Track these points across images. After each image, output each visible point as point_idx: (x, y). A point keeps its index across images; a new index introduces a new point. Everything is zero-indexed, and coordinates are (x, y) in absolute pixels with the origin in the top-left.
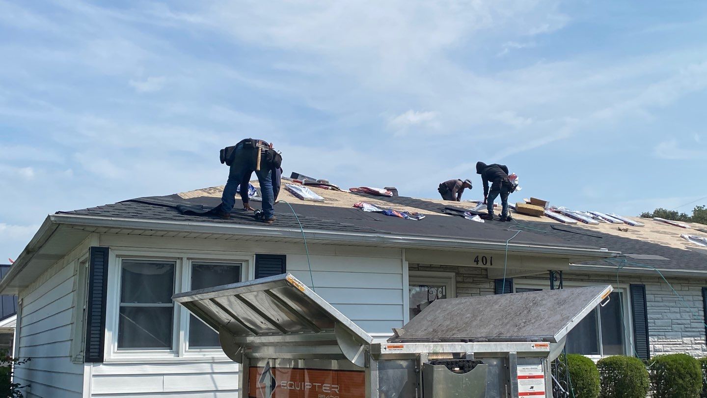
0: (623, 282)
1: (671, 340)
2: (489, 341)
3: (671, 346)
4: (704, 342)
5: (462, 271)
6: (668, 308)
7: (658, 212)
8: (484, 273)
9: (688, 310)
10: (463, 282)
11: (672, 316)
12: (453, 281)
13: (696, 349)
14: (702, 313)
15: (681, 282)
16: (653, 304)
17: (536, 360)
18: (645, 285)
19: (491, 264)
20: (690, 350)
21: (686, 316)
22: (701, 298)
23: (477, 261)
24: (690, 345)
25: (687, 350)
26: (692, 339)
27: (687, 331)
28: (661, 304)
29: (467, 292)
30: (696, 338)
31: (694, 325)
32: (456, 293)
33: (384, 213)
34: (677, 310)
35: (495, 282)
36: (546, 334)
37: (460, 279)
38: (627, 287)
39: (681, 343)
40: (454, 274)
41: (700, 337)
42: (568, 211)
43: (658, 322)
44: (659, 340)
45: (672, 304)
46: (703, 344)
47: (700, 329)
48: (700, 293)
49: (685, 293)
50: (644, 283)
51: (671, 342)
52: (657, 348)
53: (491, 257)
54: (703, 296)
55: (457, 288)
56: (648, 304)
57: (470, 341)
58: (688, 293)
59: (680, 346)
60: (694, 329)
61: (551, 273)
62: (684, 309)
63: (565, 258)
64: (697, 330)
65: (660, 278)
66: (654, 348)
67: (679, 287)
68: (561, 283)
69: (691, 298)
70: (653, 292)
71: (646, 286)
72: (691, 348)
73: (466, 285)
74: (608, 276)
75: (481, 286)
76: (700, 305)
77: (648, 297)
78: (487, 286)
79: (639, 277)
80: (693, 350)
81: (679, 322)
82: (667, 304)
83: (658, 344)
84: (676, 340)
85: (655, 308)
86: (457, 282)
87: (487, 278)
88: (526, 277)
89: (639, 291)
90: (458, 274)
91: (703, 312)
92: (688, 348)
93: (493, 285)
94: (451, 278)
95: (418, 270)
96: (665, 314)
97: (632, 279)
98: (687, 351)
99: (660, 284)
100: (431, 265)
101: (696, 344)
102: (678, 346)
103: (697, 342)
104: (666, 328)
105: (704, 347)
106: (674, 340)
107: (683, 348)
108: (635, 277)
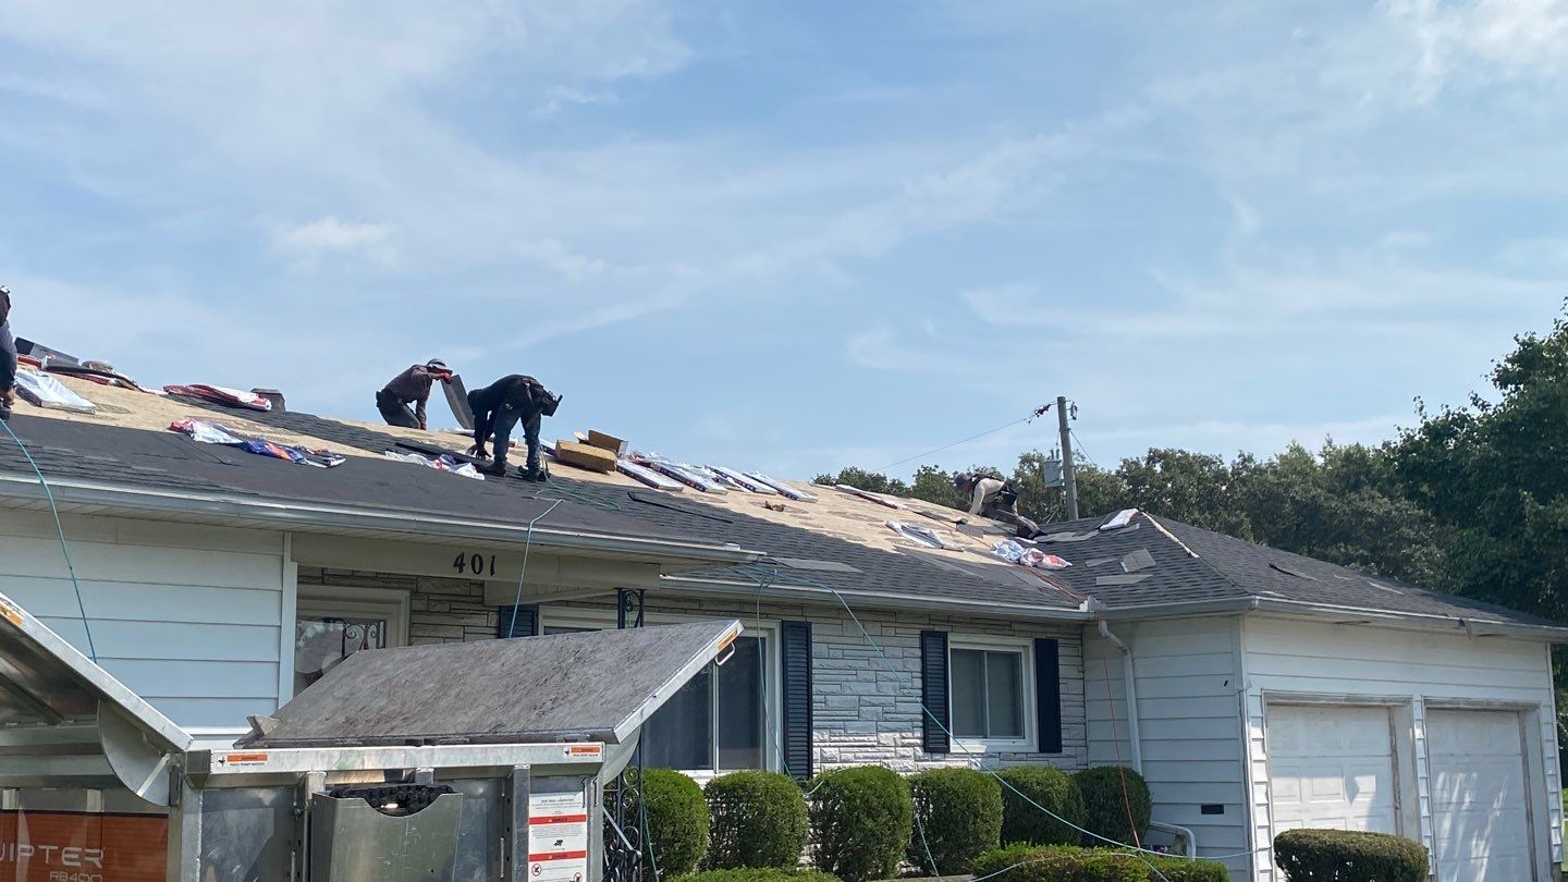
0: (767, 616)
1: (857, 738)
2: (472, 742)
3: (856, 749)
4: (919, 741)
5: (425, 587)
6: (854, 672)
7: (848, 474)
8: (475, 591)
9: (891, 675)
10: (427, 612)
11: (859, 688)
12: (404, 609)
13: (903, 757)
14: (918, 683)
15: (882, 618)
16: (825, 662)
17: (571, 782)
18: (810, 623)
19: (492, 573)
20: (892, 758)
21: (888, 688)
22: (918, 653)
23: (459, 565)
24: (893, 749)
25: (886, 758)
26: (898, 735)
27: (886, 720)
28: (842, 663)
29: (433, 634)
30: (904, 734)
31: (902, 707)
32: (410, 636)
33: (245, 447)
34: (871, 675)
35: (499, 612)
36: (595, 725)
37: (419, 605)
38: (776, 626)
39: (876, 744)
40: (407, 593)
41: (913, 732)
42: (666, 464)
43: (833, 701)
44: (833, 739)
45: (863, 664)
46: (918, 745)
47: (912, 716)
48: (917, 642)
49: (886, 641)
50: (809, 620)
51: (855, 741)
52: (828, 755)
53: (494, 557)
54: (923, 648)
55: (412, 625)
56: (815, 663)
57: (428, 742)
58: (894, 641)
59: (873, 750)
60: (901, 716)
61: (622, 593)
62: (885, 674)
63: (652, 563)
64: (908, 717)
65: (842, 609)
66: (822, 755)
67: (876, 628)
68: (641, 616)
69: (898, 652)
70: (831, 639)
71: (813, 625)
72: (893, 755)
73: (434, 619)
74: (741, 602)
75: (463, 622)
76: (916, 665)
77: (815, 648)
78: (481, 621)
79: (801, 605)
80: (898, 758)
81: (874, 700)
82: (850, 663)
83: (830, 746)
84: (865, 738)
85: (829, 671)
86: (413, 612)
87: (482, 603)
88: (567, 603)
89: (798, 635)
90: (415, 594)
91: (920, 681)
92: (888, 755)
93: (493, 619)
94: (399, 602)
95: (323, 583)
96: (848, 684)
97: (787, 611)
98: (885, 761)
99: (840, 622)
100: (353, 571)
101: (904, 746)
102: (869, 749)
103: (907, 741)
104: (847, 713)
105: (920, 752)
106: (861, 738)
107: (878, 754)
108: (793, 606)
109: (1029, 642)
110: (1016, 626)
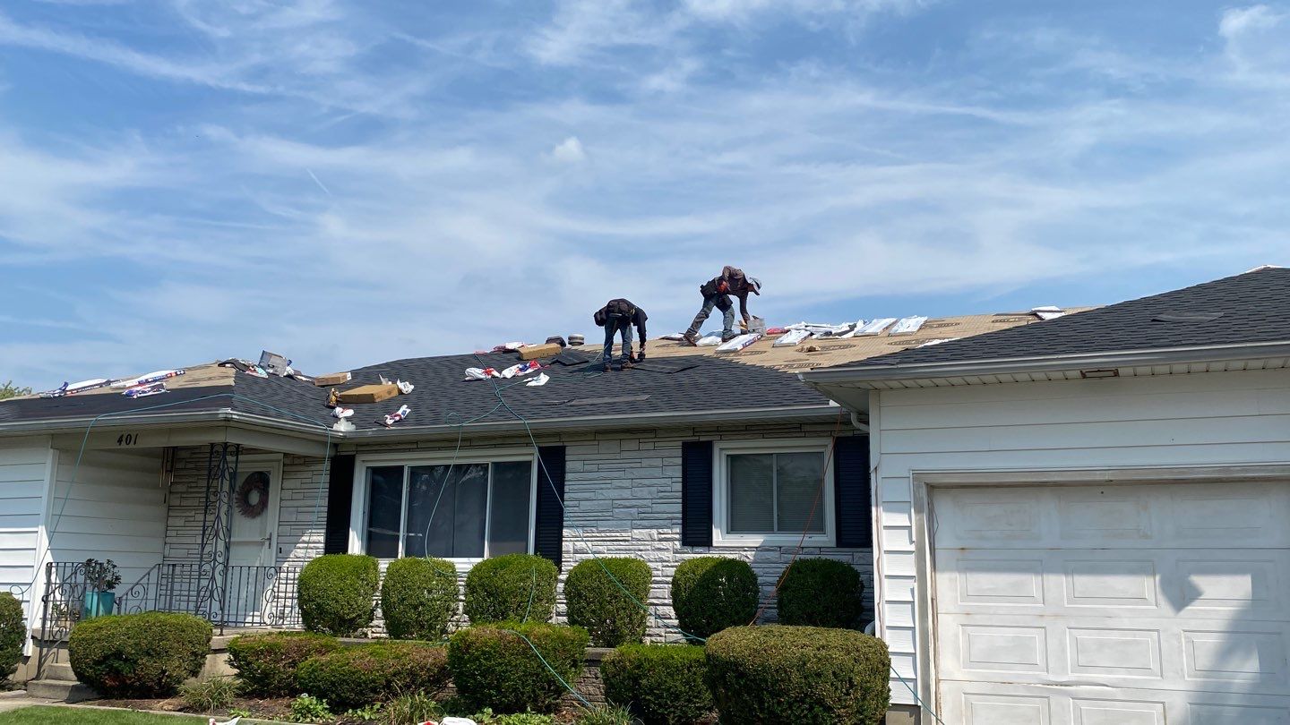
0: (526, 445)
1: (608, 534)
3: (609, 543)
4: (677, 536)
6: (609, 482)
9: (648, 482)
10: (291, 464)
11: (612, 494)
13: (659, 549)
14: (679, 487)
15: (639, 436)
16: (577, 476)
18: (564, 448)
19: (135, 443)
20: (645, 550)
22: (679, 461)
23: (120, 441)
24: (649, 543)
25: (641, 551)
26: (654, 531)
27: (644, 518)
28: (595, 475)
30: (660, 531)
31: (657, 508)
32: (283, 479)
34: (627, 483)
35: (331, 461)
37: (287, 461)
38: (535, 451)
39: (630, 539)
41: (671, 528)
43: (585, 505)
44: (586, 535)
45: (621, 474)
46: (676, 540)
47: (670, 515)
48: (679, 453)
49: (645, 454)
50: (566, 444)
51: (607, 537)
52: (578, 548)
53: (137, 435)
54: (685, 457)
55: (283, 471)
56: (568, 476)
58: (652, 453)
59: (627, 543)
60: (656, 515)
62: (641, 481)
64: (665, 516)
65: (597, 432)
66: (572, 548)
67: (633, 445)
69: (658, 462)
70: (583, 457)
71: (568, 448)
72: (649, 547)
73: (295, 468)
75: (313, 467)
76: (678, 473)
77: (569, 465)
79: (557, 434)
80: (653, 550)
81: (627, 503)
82: (603, 474)
83: (582, 540)
84: (618, 534)
85: (583, 483)
86: (284, 465)
89: (554, 460)
91: (680, 485)
92: (642, 547)
96: (600, 491)
97: (544, 440)
98: (639, 553)
99: (596, 443)
101: (660, 540)
102: (621, 543)
103: (663, 536)
104: (600, 514)
105: (678, 545)
106: (613, 534)
107: (631, 547)
108: (549, 435)
109: (830, 443)
110: (807, 428)
